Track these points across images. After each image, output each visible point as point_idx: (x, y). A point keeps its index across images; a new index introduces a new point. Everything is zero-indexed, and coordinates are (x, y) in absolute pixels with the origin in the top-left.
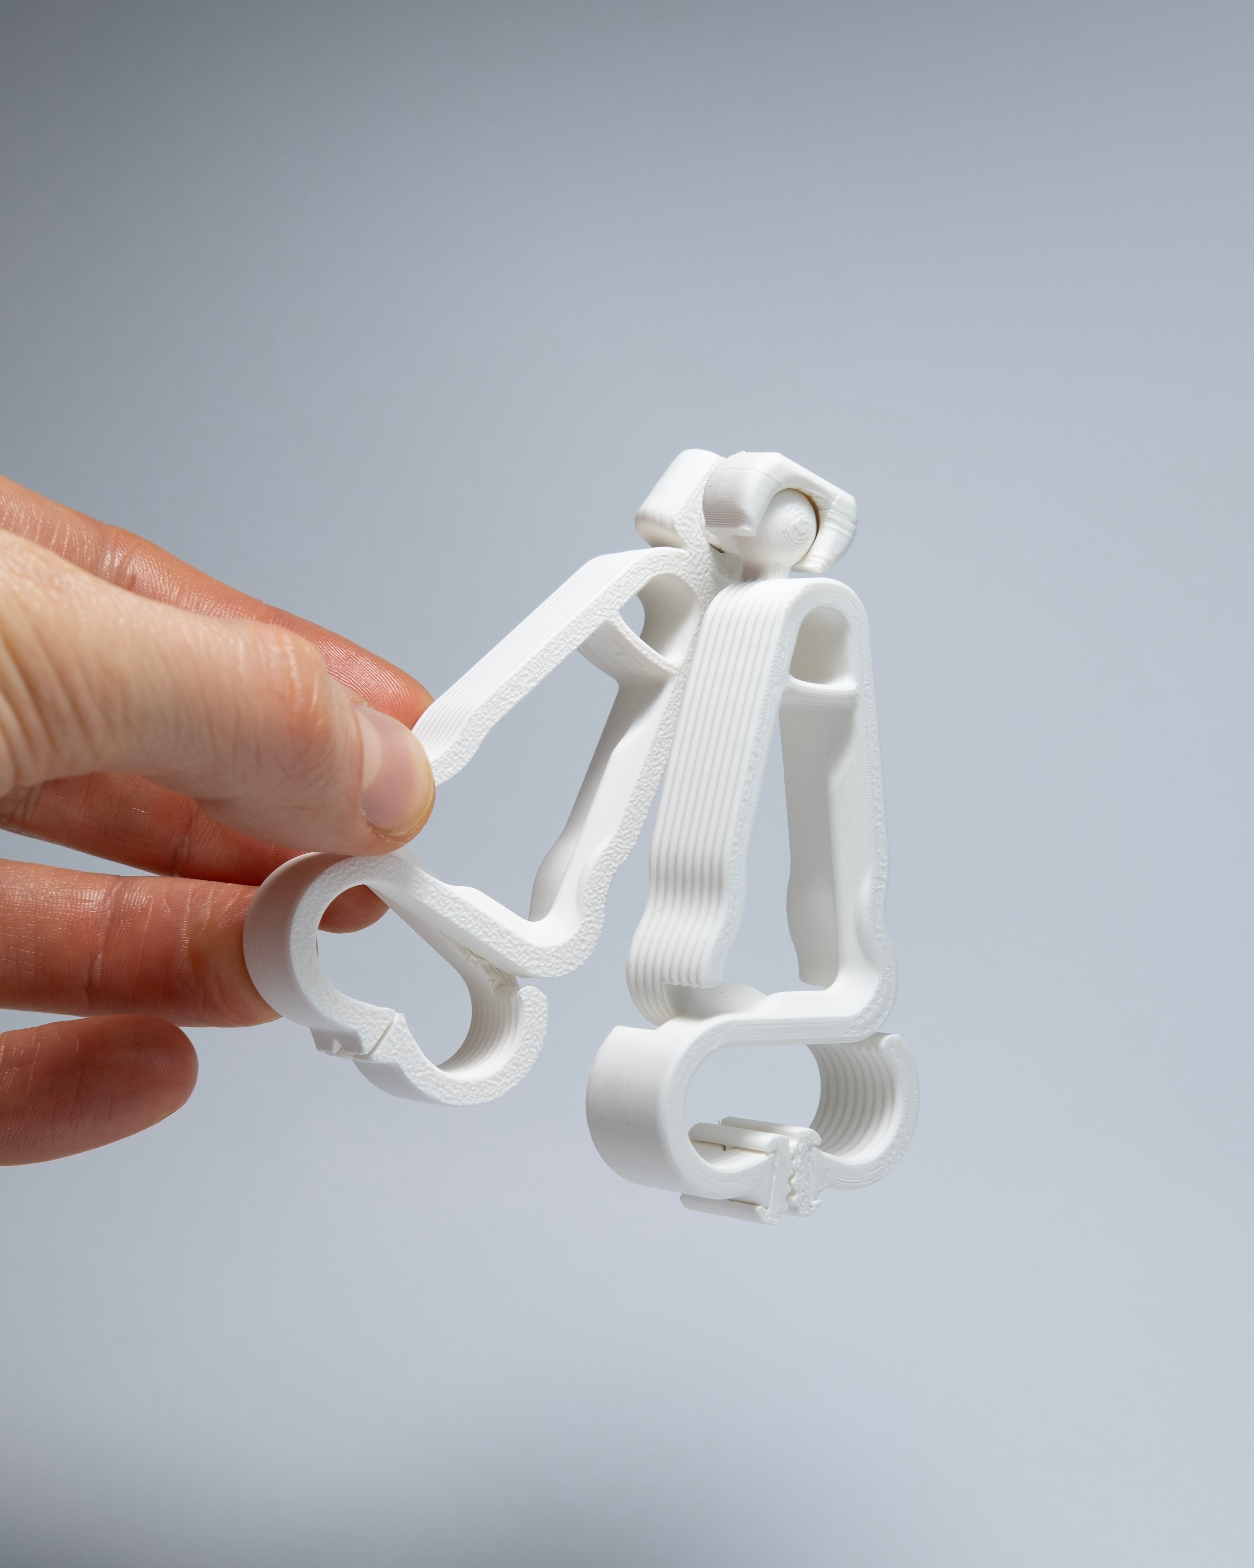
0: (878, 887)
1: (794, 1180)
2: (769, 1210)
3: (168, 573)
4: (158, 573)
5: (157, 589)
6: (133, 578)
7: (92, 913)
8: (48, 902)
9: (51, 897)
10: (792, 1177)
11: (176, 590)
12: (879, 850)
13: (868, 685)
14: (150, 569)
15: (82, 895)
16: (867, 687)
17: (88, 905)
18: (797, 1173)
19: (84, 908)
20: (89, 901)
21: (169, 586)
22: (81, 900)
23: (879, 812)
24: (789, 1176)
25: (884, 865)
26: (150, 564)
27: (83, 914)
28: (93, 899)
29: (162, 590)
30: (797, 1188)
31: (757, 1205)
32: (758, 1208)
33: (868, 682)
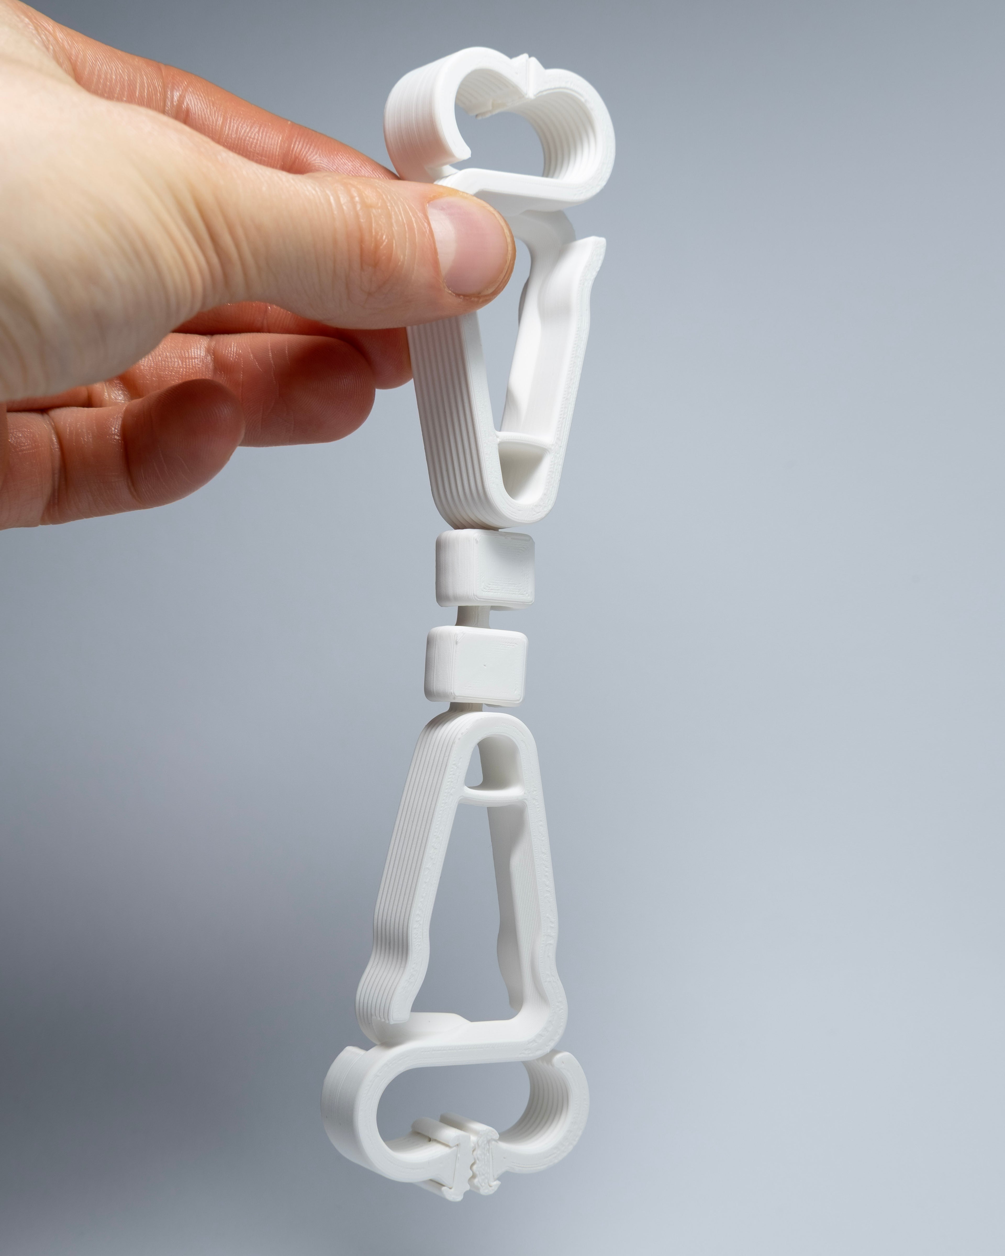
0: (548, 943)
1: (475, 1167)
2: (452, 1190)
3: (213, 106)
4: (206, 106)
5: (206, 120)
6: (188, 111)
7: (198, 367)
8: (165, 361)
9: (166, 357)
10: (473, 1165)
11: (220, 120)
12: (547, 915)
13: (535, 791)
14: (199, 104)
15: (189, 354)
16: (535, 793)
17: (195, 362)
18: (478, 1162)
19: (192, 364)
20: (195, 358)
21: (215, 117)
22: (189, 358)
23: (547, 886)
24: (471, 1164)
25: (553, 925)
26: (200, 100)
27: (192, 369)
28: (197, 356)
29: (209, 121)
30: (477, 1173)
31: (443, 1186)
32: (444, 1188)
33: (535, 789)
